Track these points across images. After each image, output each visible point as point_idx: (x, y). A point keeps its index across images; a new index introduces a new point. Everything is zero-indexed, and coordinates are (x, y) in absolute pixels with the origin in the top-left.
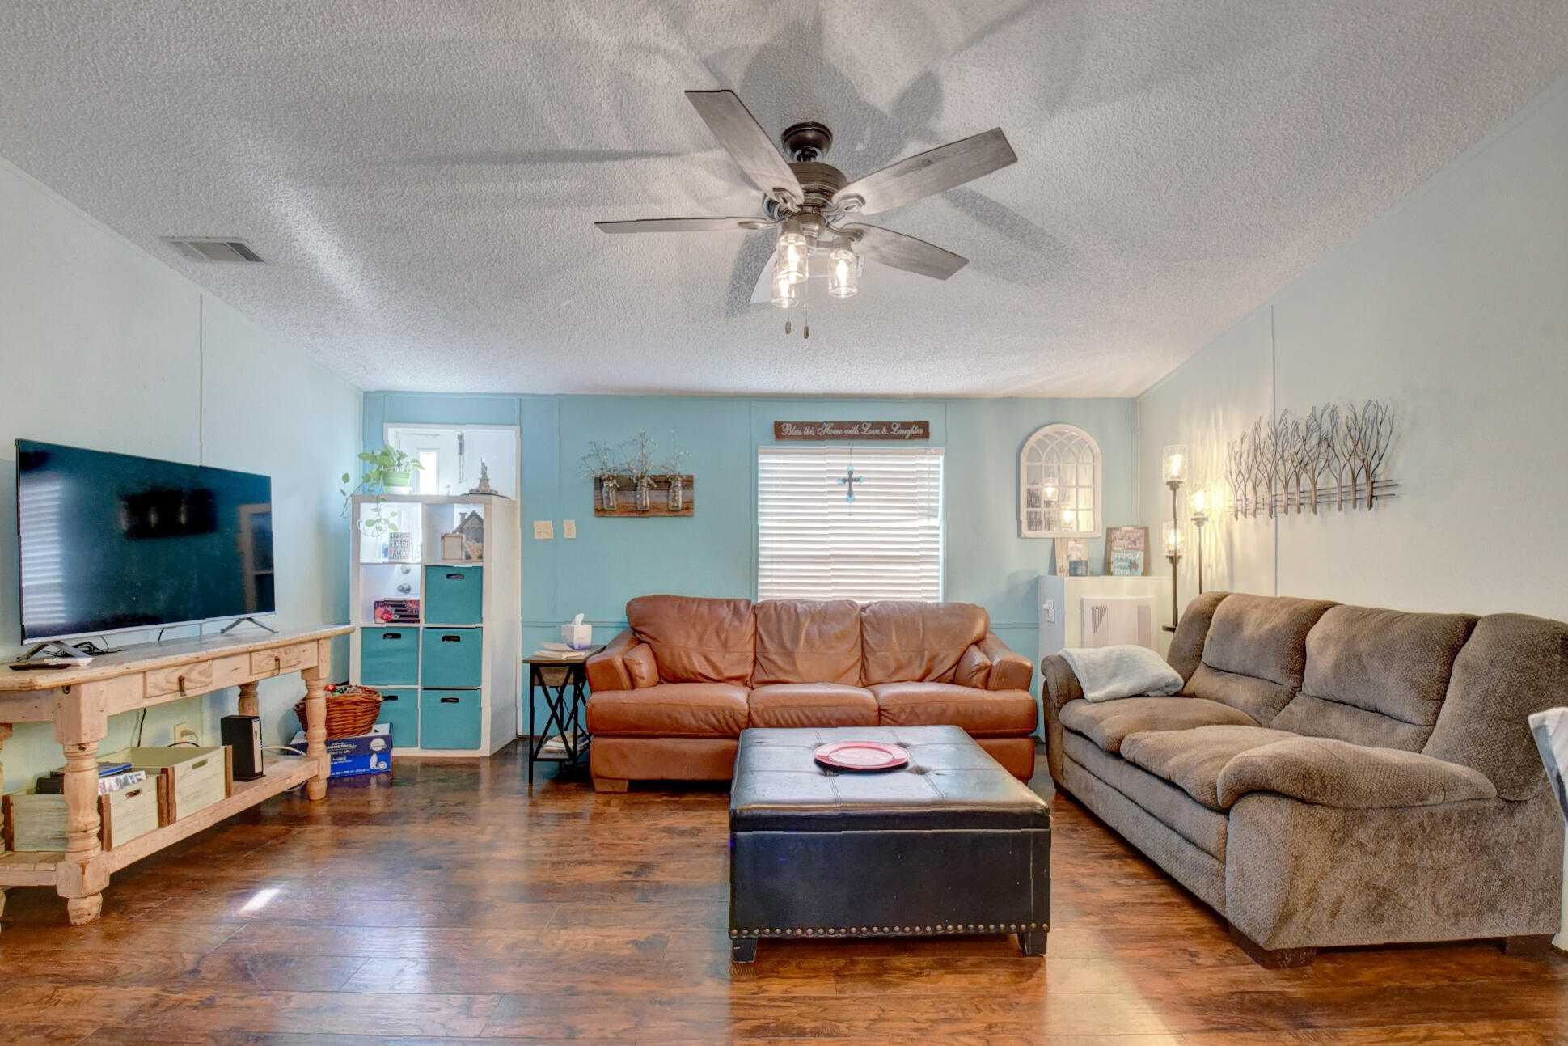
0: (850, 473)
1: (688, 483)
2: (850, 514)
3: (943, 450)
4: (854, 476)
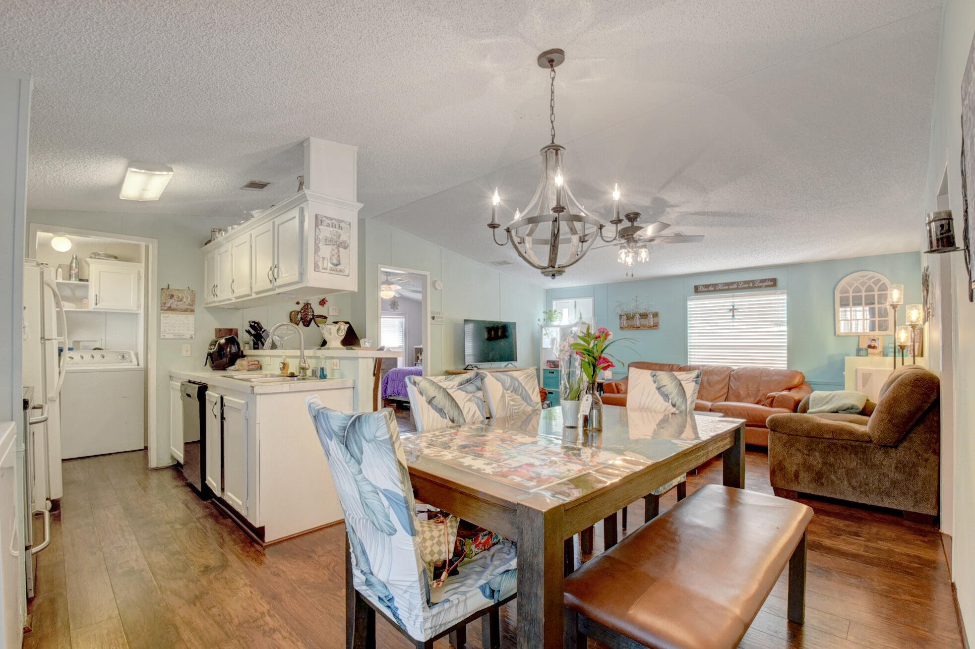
0: (733, 306)
1: (656, 315)
2: (733, 326)
3: (786, 291)
4: (735, 307)
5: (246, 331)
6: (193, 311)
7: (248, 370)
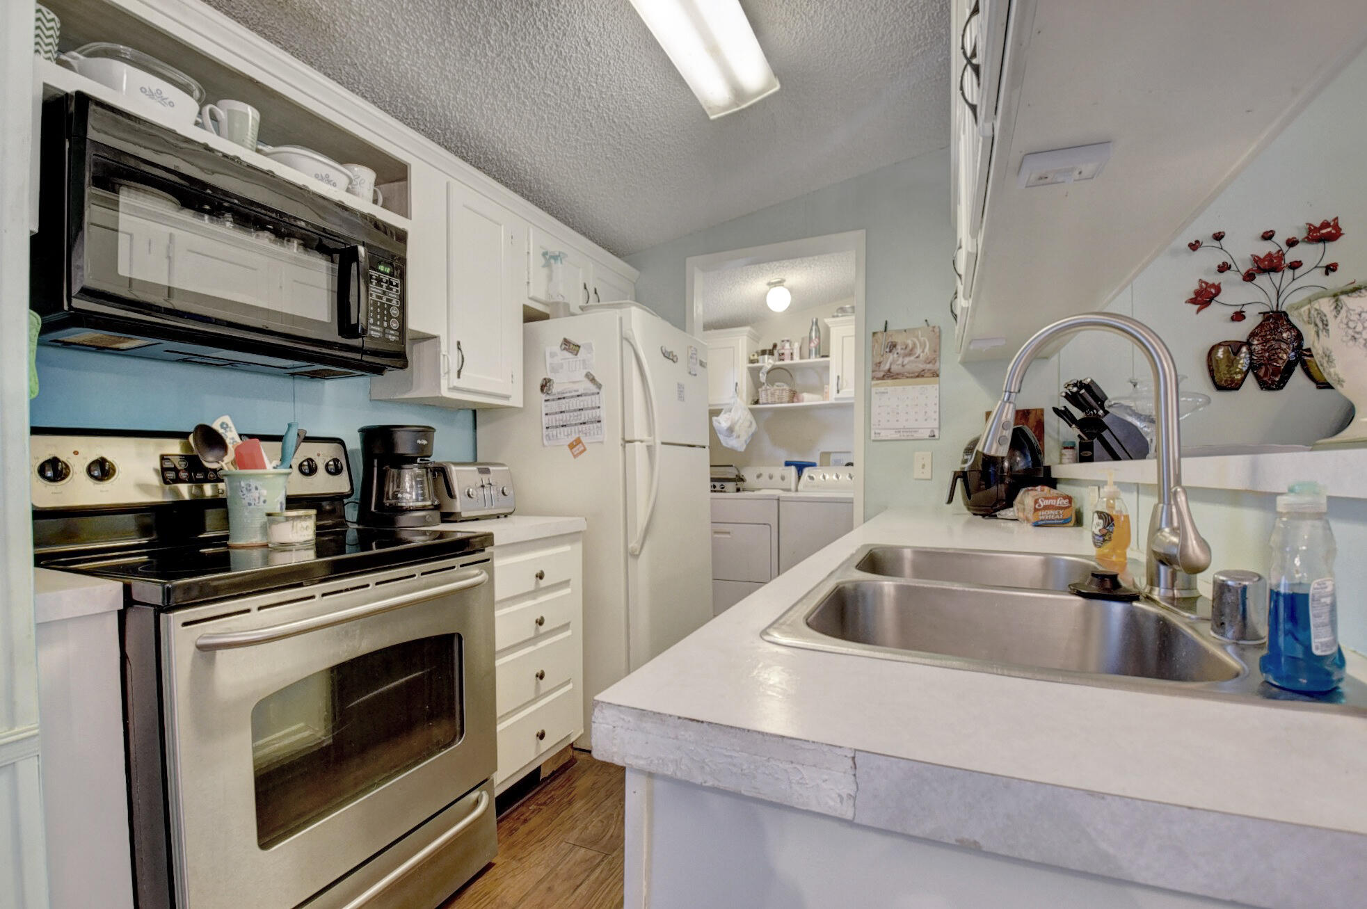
5: (1056, 410)
6: (936, 374)
7: (1037, 525)
